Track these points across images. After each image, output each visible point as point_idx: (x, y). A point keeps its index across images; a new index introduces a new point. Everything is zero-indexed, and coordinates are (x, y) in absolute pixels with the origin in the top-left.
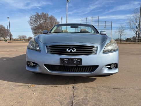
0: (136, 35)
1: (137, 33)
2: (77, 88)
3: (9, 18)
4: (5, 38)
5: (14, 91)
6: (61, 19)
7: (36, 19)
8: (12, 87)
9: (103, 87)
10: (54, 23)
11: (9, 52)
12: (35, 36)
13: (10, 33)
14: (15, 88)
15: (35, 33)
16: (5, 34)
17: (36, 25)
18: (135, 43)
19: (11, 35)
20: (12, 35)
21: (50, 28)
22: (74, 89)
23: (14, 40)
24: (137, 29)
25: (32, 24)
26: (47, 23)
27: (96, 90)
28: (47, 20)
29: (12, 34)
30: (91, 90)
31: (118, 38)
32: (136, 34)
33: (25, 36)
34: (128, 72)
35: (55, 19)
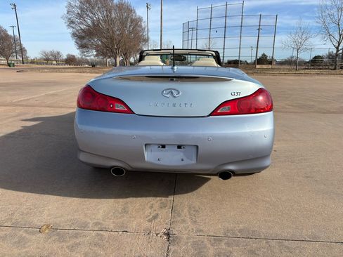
0: (338, 51)
1: (339, 45)
2: (177, 237)
3: (15, 6)
4: (11, 58)
5: (25, 248)
6: (148, 8)
7: (82, 9)
8: (21, 233)
9: (239, 235)
10: (129, 20)
11: (17, 105)
12: (83, 52)
13: (21, 44)
14: (28, 236)
15: (82, 46)
16: (10, 47)
17: (83, 27)
18: (333, 72)
19: (23, 51)
20: (26, 51)
21: (118, 33)
22: (168, 239)
23: (32, 62)
24: (340, 36)
25: (73, 22)
26: (112, 20)
27: (223, 245)
28: (110, 13)
29: (26, 48)
30: (209, 246)
31: (292, 57)
32: (337, 48)
33: (58, 53)
34: (307, 177)
35: (130, 10)
